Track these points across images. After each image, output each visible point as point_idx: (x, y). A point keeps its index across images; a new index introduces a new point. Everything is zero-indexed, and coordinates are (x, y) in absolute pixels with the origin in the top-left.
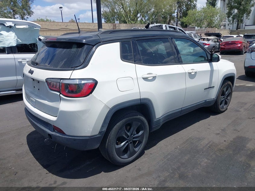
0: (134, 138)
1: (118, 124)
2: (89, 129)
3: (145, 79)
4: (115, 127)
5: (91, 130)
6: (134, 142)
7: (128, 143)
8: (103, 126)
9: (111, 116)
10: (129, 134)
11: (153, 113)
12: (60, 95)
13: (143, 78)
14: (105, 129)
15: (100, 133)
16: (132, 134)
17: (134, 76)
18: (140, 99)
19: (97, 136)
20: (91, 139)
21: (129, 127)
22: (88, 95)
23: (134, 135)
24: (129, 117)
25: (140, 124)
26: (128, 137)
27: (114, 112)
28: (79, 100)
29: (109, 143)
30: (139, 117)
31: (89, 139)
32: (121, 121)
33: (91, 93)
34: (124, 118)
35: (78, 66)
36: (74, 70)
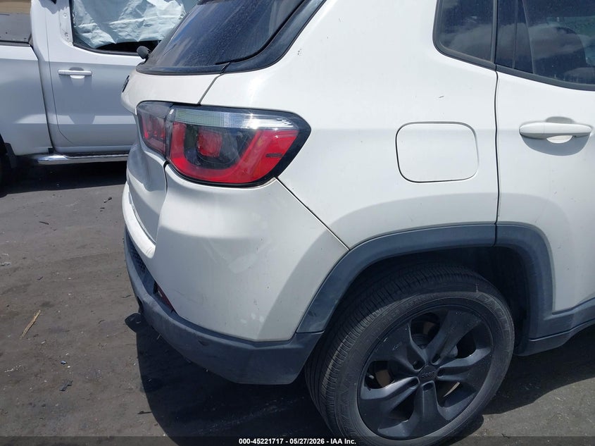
0: (442, 372)
1: (378, 312)
2: (254, 316)
3: (535, 140)
4: (365, 322)
5: (262, 319)
6: (442, 386)
7: (413, 388)
8: (310, 313)
9: (351, 278)
10: (423, 354)
11: (545, 288)
12: (165, 166)
13: (525, 136)
14: (318, 326)
15: (298, 335)
16: (436, 358)
17: (484, 123)
18: (496, 226)
19: (286, 346)
20: (264, 352)
21: (432, 325)
22: (262, 180)
23: (448, 359)
24: (432, 291)
25: (478, 321)
26: (419, 364)
27: (364, 265)
28: (222, 198)
29: (335, 380)
30: (478, 294)
31: (252, 351)
32: (395, 304)
33: (276, 172)
34: (410, 294)
35: (242, 56)
36: (223, 72)
